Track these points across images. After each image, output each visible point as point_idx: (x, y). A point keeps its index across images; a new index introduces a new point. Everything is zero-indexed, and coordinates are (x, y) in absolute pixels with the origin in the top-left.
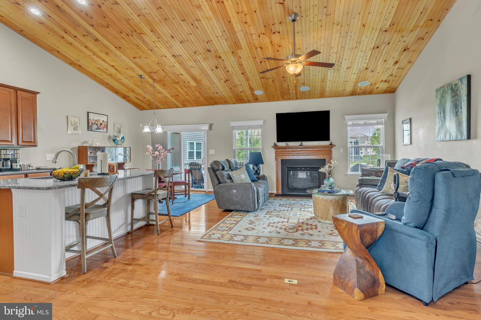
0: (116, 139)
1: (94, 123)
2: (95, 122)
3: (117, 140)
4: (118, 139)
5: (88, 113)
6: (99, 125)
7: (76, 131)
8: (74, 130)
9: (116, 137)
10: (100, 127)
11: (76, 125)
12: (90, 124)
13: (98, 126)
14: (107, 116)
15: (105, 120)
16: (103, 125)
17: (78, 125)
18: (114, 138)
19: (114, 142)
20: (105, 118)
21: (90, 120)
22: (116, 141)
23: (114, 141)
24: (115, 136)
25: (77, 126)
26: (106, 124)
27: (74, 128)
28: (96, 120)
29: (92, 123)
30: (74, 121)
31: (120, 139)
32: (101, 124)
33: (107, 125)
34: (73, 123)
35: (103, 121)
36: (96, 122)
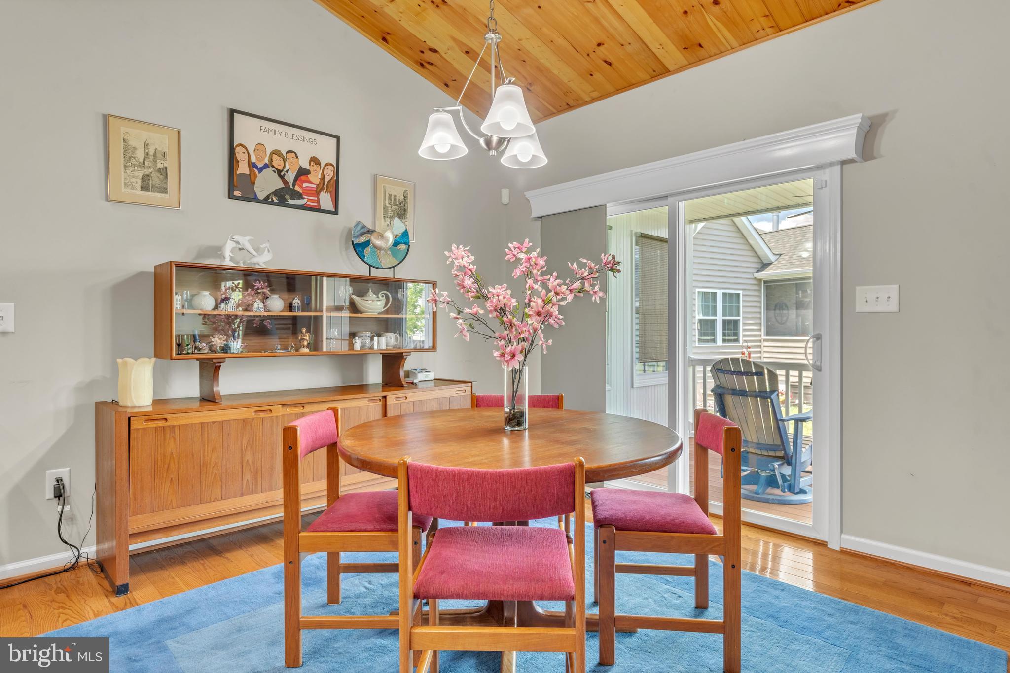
0: (367, 243)
1: (266, 166)
2: (271, 160)
3: (375, 247)
4: (378, 243)
5: (232, 112)
6: (290, 177)
7: (159, 195)
8: (144, 188)
9: (370, 232)
10: (297, 188)
11: (160, 166)
12: (243, 169)
13: (285, 182)
14: (338, 138)
15: (327, 155)
16: (315, 178)
17: (170, 164)
18: (357, 237)
19: (361, 257)
20: (325, 150)
21: (238, 150)
22: (368, 250)
23: (360, 249)
24: (364, 227)
25: (164, 171)
26: (329, 174)
27: (145, 179)
28: (276, 152)
29: (252, 165)
30: (147, 145)
31: (388, 241)
32: (303, 173)
33: (337, 182)
34: (140, 155)
35: (315, 160)
36: (278, 162)
